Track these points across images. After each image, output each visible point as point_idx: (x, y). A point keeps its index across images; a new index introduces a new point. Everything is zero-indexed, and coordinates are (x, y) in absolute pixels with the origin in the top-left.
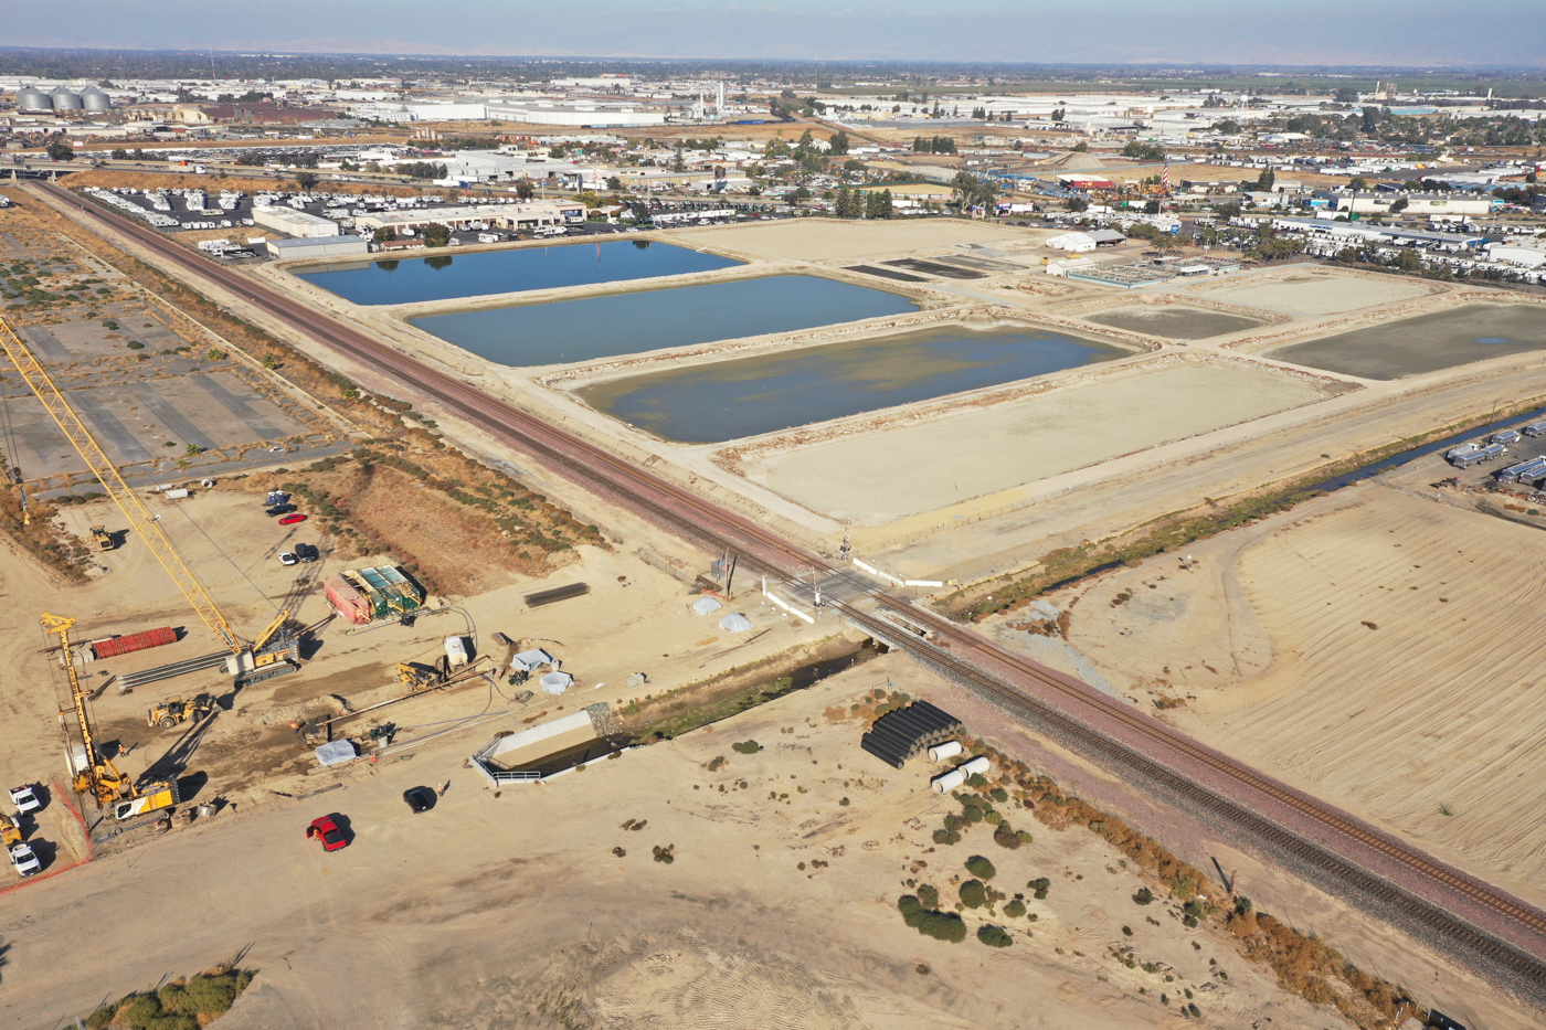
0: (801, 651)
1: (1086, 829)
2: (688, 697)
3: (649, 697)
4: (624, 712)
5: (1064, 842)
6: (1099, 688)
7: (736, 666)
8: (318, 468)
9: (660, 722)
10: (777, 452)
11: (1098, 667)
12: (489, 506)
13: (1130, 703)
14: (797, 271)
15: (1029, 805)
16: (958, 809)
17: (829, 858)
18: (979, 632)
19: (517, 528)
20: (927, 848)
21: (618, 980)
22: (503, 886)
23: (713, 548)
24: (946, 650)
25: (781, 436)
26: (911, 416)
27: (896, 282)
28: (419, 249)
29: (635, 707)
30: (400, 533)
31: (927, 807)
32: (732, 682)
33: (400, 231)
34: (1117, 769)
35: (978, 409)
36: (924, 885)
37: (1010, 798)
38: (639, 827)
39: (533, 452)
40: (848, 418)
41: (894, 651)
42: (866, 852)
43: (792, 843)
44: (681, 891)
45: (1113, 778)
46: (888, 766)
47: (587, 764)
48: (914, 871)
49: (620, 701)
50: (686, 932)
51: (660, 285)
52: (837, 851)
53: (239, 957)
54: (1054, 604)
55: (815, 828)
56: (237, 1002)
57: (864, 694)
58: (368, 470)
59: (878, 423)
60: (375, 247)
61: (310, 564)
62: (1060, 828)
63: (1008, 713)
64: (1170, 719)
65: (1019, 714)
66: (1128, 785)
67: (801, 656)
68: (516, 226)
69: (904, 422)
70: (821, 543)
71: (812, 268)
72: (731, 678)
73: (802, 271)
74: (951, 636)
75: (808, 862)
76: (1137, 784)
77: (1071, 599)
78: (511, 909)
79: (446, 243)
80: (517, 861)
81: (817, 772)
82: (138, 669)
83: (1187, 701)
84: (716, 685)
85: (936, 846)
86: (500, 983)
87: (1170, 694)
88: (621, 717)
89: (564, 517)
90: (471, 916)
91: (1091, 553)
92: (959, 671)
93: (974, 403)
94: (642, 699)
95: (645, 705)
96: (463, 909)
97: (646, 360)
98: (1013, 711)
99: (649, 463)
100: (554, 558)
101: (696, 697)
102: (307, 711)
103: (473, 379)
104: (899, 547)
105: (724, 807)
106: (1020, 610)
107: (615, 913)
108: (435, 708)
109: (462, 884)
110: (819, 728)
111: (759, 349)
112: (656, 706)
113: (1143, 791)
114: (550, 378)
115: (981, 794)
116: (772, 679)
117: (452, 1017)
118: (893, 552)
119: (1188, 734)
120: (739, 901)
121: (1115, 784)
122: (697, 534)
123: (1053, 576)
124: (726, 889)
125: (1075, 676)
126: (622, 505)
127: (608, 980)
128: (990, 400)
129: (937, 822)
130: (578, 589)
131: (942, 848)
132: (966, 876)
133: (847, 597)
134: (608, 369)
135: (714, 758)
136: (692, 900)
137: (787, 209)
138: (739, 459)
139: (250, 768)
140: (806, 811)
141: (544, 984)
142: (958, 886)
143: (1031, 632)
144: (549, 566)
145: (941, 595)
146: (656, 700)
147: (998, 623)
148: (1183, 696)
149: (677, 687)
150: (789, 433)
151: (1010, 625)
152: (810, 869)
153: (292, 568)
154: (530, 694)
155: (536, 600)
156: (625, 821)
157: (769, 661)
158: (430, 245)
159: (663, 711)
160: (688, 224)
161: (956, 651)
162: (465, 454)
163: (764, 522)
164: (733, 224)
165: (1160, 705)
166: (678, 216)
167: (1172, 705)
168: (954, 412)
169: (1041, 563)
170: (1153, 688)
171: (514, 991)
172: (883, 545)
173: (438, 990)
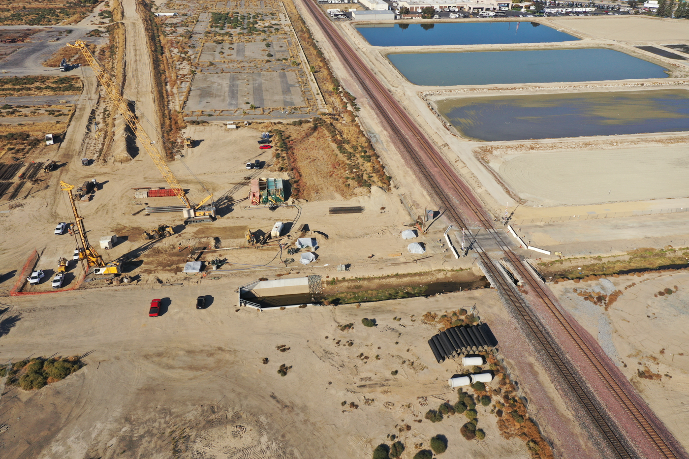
0: (442, 273)
1: (524, 444)
2: (365, 283)
3: (344, 278)
4: (328, 283)
5: (503, 447)
6: (606, 350)
7: (399, 273)
8: (295, 124)
9: (343, 293)
10: (516, 152)
11: (615, 335)
12: (350, 156)
13: (620, 366)
14: (607, 47)
15: (500, 413)
16: (454, 400)
17: (361, 404)
18: (552, 290)
19: (354, 170)
20: (418, 419)
21: (214, 432)
22: (204, 360)
23: (439, 202)
24: (523, 296)
25: (522, 143)
26: (611, 144)
27: (663, 58)
28: (419, 19)
29: (334, 282)
30: (305, 162)
31: (438, 392)
32: (394, 281)
33: (416, 9)
34: (575, 409)
35: (661, 145)
36: (399, 443)
37: (491, 405)
38: (284, 350)
39: (391, 132)
40: (571, 138)
41: (492, 288)
42: (383, 408)
43: (349, 387)
44: (276, 394)
45: (570, 414)
46: (435, 359)
47: (287, 307)
48: (401, 430)
49: (328, 277)
50: (263, 419)
51: (523, 48)
52: (368, 401)
53: (85, 355)
54: (615, 284)
55: (368, 383)
56: (69, 377)
57: (454, 310)
58: (315, 128)
59: (586, 144)
60: (398, 17)
61: (257, 171)
62: (508, 436)
63: (532, 348)
64: (641, 387)
65: (537, 351)
66: (577, 423)
67: (441, 276)
68: (471, 10)
69: (604, 147)
70: (498, 212)
71: (617, 45)
72: (394, 279)
73: (610, 47)
74: (533, 287)
75: (348, 402)
76: (583, 425)
77: (630, 283)
78: (199, 373)
79: (432, 17)
80: (220, 349)
81: (394, 350)
82: (159, 206)
83: (663, 378)
84: (384, 280)
85: (424, 420)
86: (166, 412)
87: (654, 369)
88: (325, 285)
89: (380, 170)
90: (180, 371)
91: (670, 255)
92: (521, 311)
93: (660, 141)
94: (340, 278)
95: (340, 282)
96: (181, 365)
97: (483, 89)
98: (536, 348)
99: (442, 147)
100: (359, 190)
101: (370, 284)
102: (200, 243)
103: (392, 89)
104: (542, 224)
105: (332, 353)
106: (589, 282)
107: (239, 394)
108: (249, 256)
109: (190, 352)
110: (416, 324)
111: (550, 91)
112: (346, 284)
113: (584, 432)
114: (428, 93)
115: (475, 396)
116: (417, 285)
117: (134, 420)
118: (536, 226)
119: (647, 402)
120: (299, 411)
121: (569, 419)
122: (436, 192)
123: (632, 264)
124: (298, 402)
125: (595, 337)
126: (411, 168)
127: (210, 430)
128: (672, 141)
129: (435, 404)
130: (359, 210)
131: (427, 423)
132: (427, 446)
133: (488, 248)
134: (461, 92)
135: (348, 323)
136: (278, 401)
137: (627, 9)
138: (491, 153)
139: (160, 264)
140: (370, 371)
141: (182, 420)
142: (418, 450)
143: (586, 299)
144: (354, 194)
145: (546, 260)
146: (347, 281)
147: (568, 287)
148: (662, 373)
149: (361, 277)
150: (528, 143)
151: (575, 290)
152: (347, 407)
153: (249, 171)
154: (293, 260)
155: (335, 211)
156: (280, 344)
157: (420, 274)
158: (424, 17)
159: (348, 288)
160: (563, 15)
161: (530, 299)
162: (361, 127)
163: (478, 192)
164: (589, 16)
165: (641, 374)
166: (560, 10)
167: (651, 377)
168: (643, 145)
169: (628, 254)
170: (644, 361)
171: (167, 419)
172: (533, 221)
173: (139, 404)
